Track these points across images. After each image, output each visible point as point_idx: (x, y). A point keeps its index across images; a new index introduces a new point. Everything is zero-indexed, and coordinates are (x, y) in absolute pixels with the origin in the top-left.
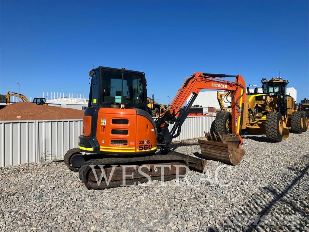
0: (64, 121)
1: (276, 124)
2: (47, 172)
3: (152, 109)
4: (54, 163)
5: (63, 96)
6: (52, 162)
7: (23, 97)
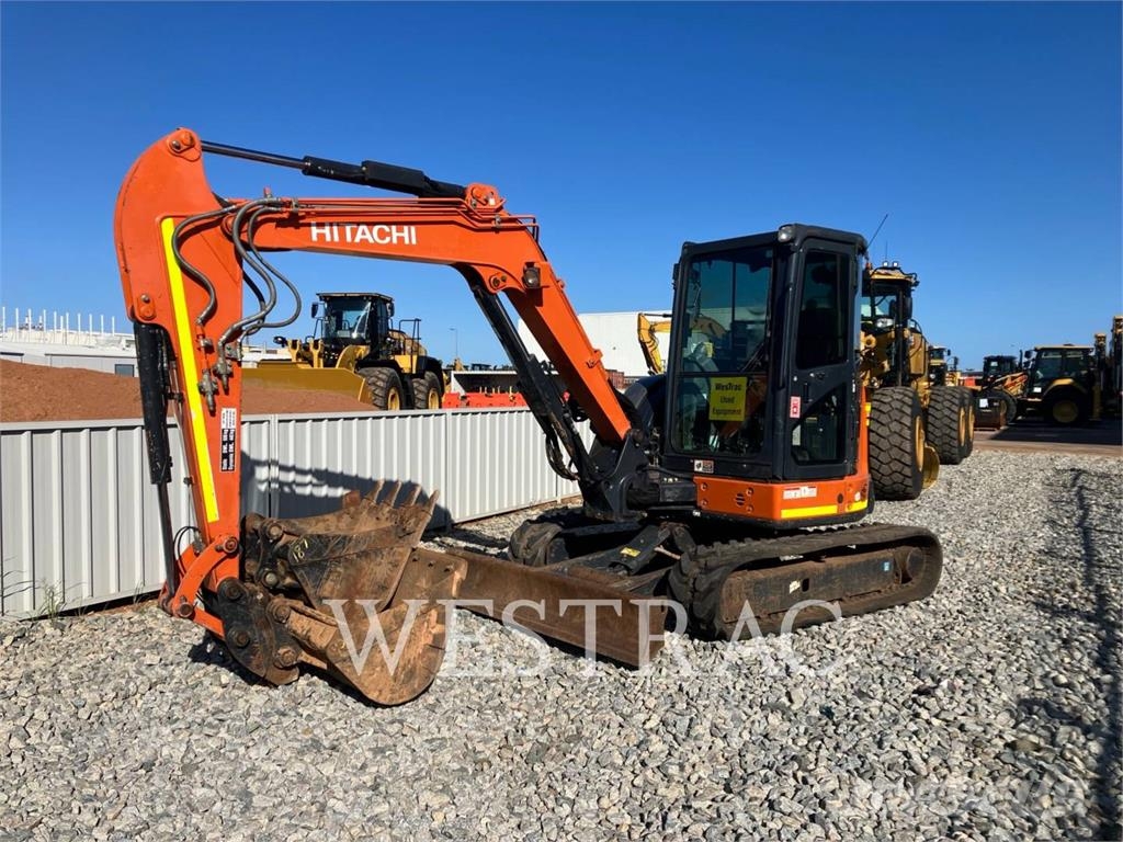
0: (92, 429)
1: (907, 433)
2: (18, 672)
3: (411, 376)
4: (45, 623)
5: (29, 321)
6: (35, 619)
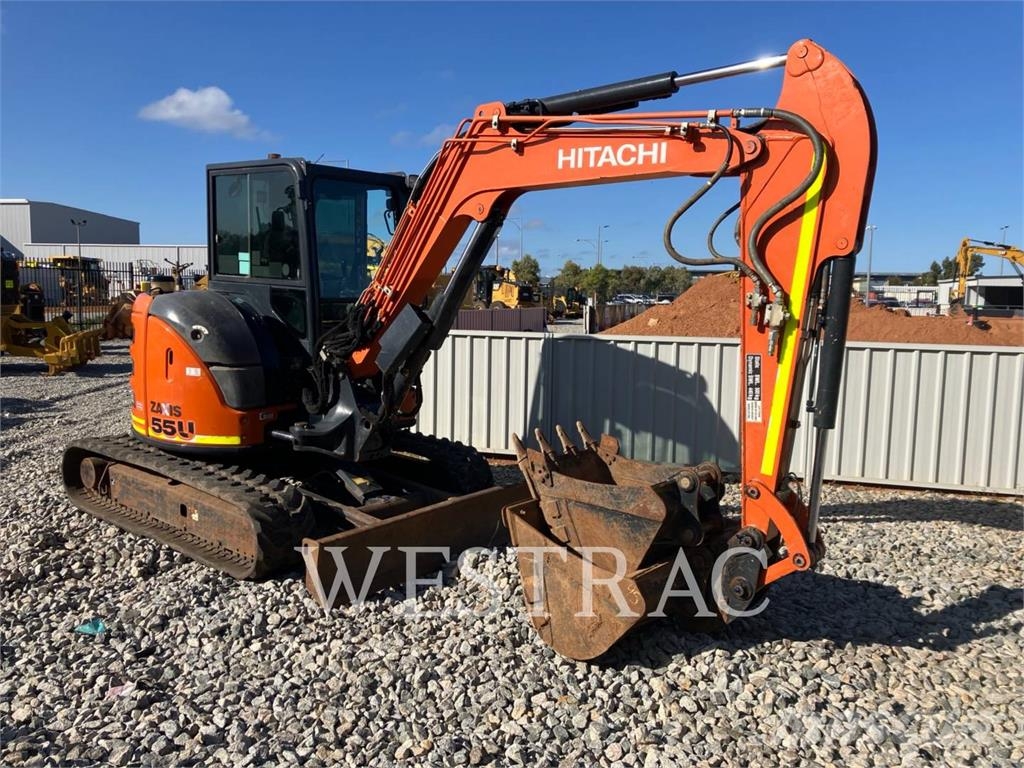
7: (1017, 255)
